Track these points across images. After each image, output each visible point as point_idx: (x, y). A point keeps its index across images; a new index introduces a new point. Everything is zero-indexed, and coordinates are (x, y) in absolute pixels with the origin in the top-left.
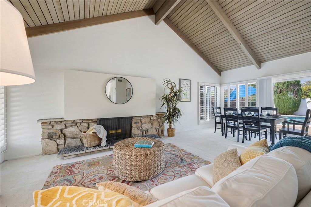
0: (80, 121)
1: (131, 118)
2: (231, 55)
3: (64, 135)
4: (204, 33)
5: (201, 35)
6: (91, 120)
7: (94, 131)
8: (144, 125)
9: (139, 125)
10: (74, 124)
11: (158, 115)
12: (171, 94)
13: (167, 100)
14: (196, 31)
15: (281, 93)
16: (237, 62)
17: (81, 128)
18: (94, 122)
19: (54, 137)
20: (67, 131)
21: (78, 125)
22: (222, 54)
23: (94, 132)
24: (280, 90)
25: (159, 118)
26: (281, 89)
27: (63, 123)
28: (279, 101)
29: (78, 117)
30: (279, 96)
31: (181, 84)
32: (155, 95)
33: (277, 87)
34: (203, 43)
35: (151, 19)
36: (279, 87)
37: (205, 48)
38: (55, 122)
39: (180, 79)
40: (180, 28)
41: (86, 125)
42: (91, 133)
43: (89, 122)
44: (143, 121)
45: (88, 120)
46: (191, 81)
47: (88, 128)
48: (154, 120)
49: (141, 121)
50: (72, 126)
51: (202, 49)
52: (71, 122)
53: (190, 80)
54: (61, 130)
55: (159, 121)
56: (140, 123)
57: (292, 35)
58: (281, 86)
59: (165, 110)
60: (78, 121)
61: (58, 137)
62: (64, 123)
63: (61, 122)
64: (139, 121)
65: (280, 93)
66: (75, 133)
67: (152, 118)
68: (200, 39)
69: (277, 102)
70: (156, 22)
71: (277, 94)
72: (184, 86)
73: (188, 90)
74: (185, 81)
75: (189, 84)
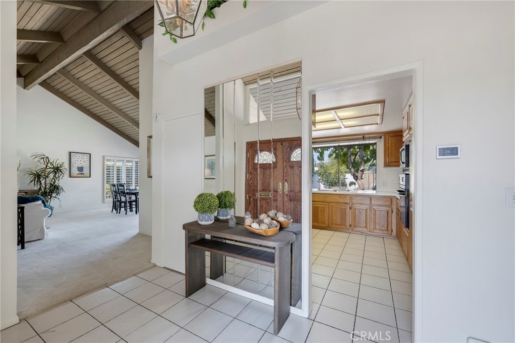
39: (70, 153)
53: (89, 154)
70: (25, 86)
72: (78, 159)
73: (85, 165)
74: (79, 154)
75: (86, 158)
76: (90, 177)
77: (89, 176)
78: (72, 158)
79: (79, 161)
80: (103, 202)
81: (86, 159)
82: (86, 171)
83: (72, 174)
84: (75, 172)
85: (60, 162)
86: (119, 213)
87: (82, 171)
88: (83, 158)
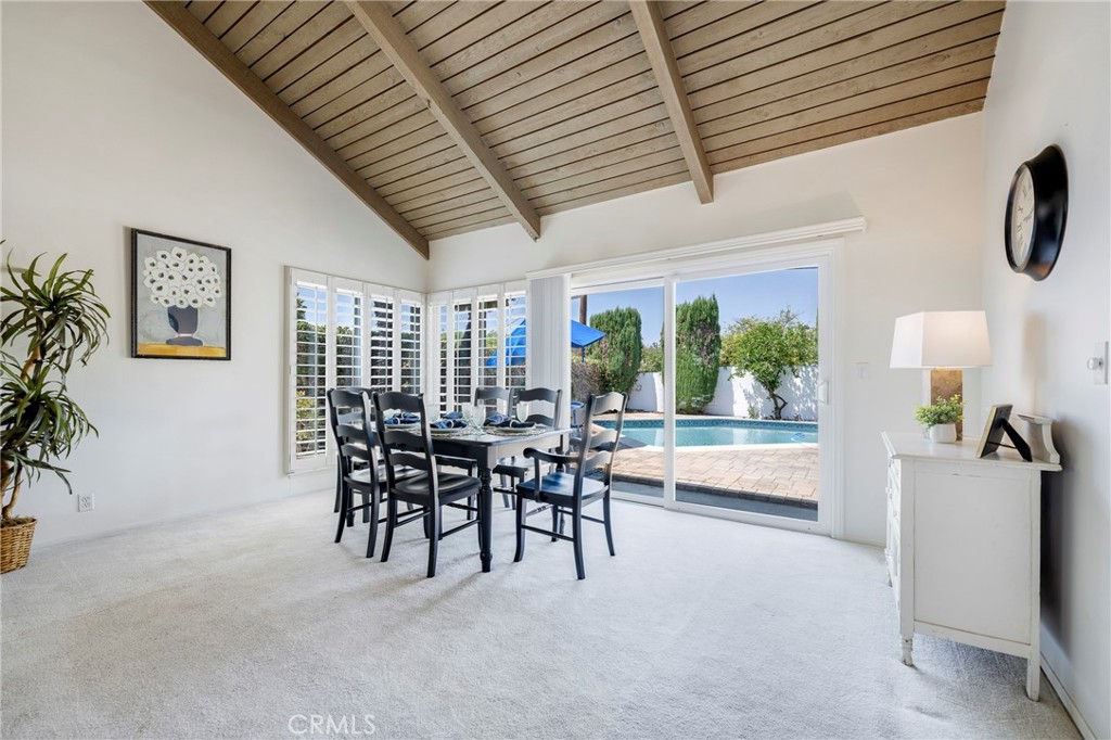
46: (229, 252)
53: (224, 249)
72: (173, 271)
73: (208, 299)
74: (178, 248)
75: (212, 265)
76: (228, 358)
77: (223, 354)
78: (144, 261)
79: (178, 278)
80: (285, 471)
81: (207, 274)
82: (209, 329)
83: (140, 339)
84: (156, 329)
85: (73, 267)
86: (385, 558)
87: (193, 327)
88: (195, 266)
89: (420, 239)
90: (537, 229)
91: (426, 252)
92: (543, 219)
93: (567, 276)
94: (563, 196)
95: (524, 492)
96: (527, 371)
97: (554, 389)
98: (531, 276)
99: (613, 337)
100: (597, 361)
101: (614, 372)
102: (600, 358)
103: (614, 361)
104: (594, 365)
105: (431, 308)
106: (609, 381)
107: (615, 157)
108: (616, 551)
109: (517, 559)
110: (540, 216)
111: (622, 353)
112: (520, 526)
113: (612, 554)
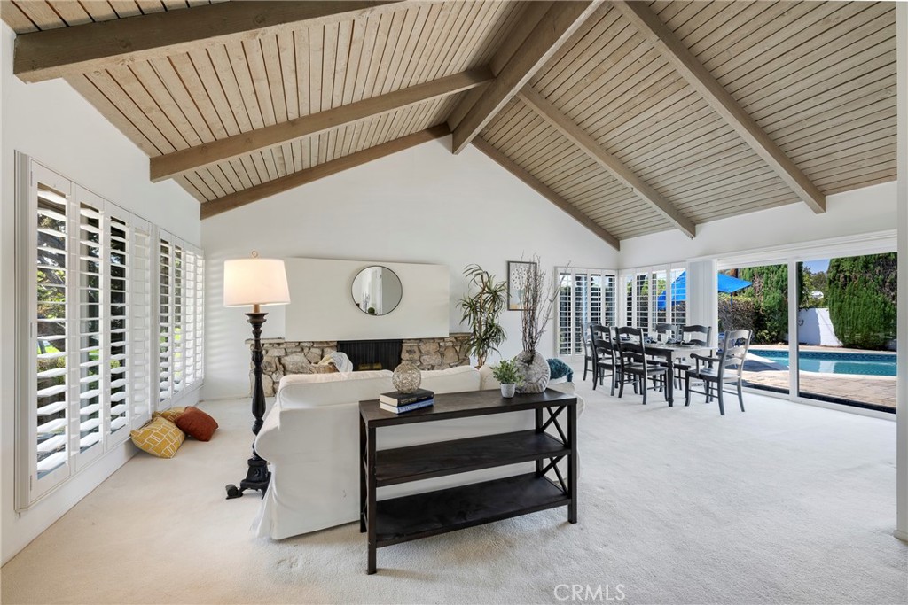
0: (309, 345)
1: (400, 342)
2: (628, 206)
3: (284, 367)
4: (558, 164)
5: (553, 168)
6: (327, 342)
7: (331, 360)
8: (425, 357)
9: (416, 356)
10: (299, 350)
11: (456, 338)
12: (484, 297)
13: (474, 307)
14: (541, 161)
15: (848, 287)
16: (645, 221)
17: (310, 356)
18: (331, 347)
19: (269, 369)
20: (288, 360)
21: (306, 350)
22: (607, 203)
23: (331, 363)
24: (845, 277)
25: (459, 343)
26: (847, 274)
27: (281, 346)
28: (840, 308)
29: (306, 337)
30: (840, 295)
31: (512, 273)
32: (448, 298)
33: (837, 269)
34: (562, 182)
35: (444, 144)
36: (841, 268)
37: (568, 191)
38: (271, 344)
39: (509, 263)
40: (508, 153)
41: (318, 351)
42: (326, 364)
43: (323, 346)
44: (422, 348)
45: (321, 342)
46: (536, 264)
47: (322, 357)
48: (446, 348)
49: (419, 349)
50: (295, 352)
51: (563, 194)
52: (294, 346)
54: (279, 359)
55: (458, 350)
56: (418, 354)
57: (729, 174)
58: (846, 266)
59: (467, 328)
60: (306, 344)
61: (274, 369)
62: (284, 346)
63: (279, 344)
64: (416, 348)
65: (845, 285)
66: (300, 364)
67: (441, 344)
68: (554, 174)
69: (835, 310)
70: (455, 148)
71: (838, 287)
72: (519, 276)
74: (521, 266)
83: (510, 303)
84: (515, 299)
89: (614, 240)
90: (693, 233)
91: (617, 246)
92: (697, 226)
93: (715, 261)
94: (712, 214)
95: (689, 375)
96: (687, 315)
97: (706, 326)
98: (691, 260)
99: (768, 278)
100: (750, 299)
101: (770, 308)
102: (753, 296)
103: (769, 298)
104: (747, 303)
105: (621, 279)
106: (765, 316)
107: (748, 195)
108: (745, 409)
109: (687, 404)
110: (695, 225)
111: (779, 291)
112: (687, 390)
113: (743, 410)
